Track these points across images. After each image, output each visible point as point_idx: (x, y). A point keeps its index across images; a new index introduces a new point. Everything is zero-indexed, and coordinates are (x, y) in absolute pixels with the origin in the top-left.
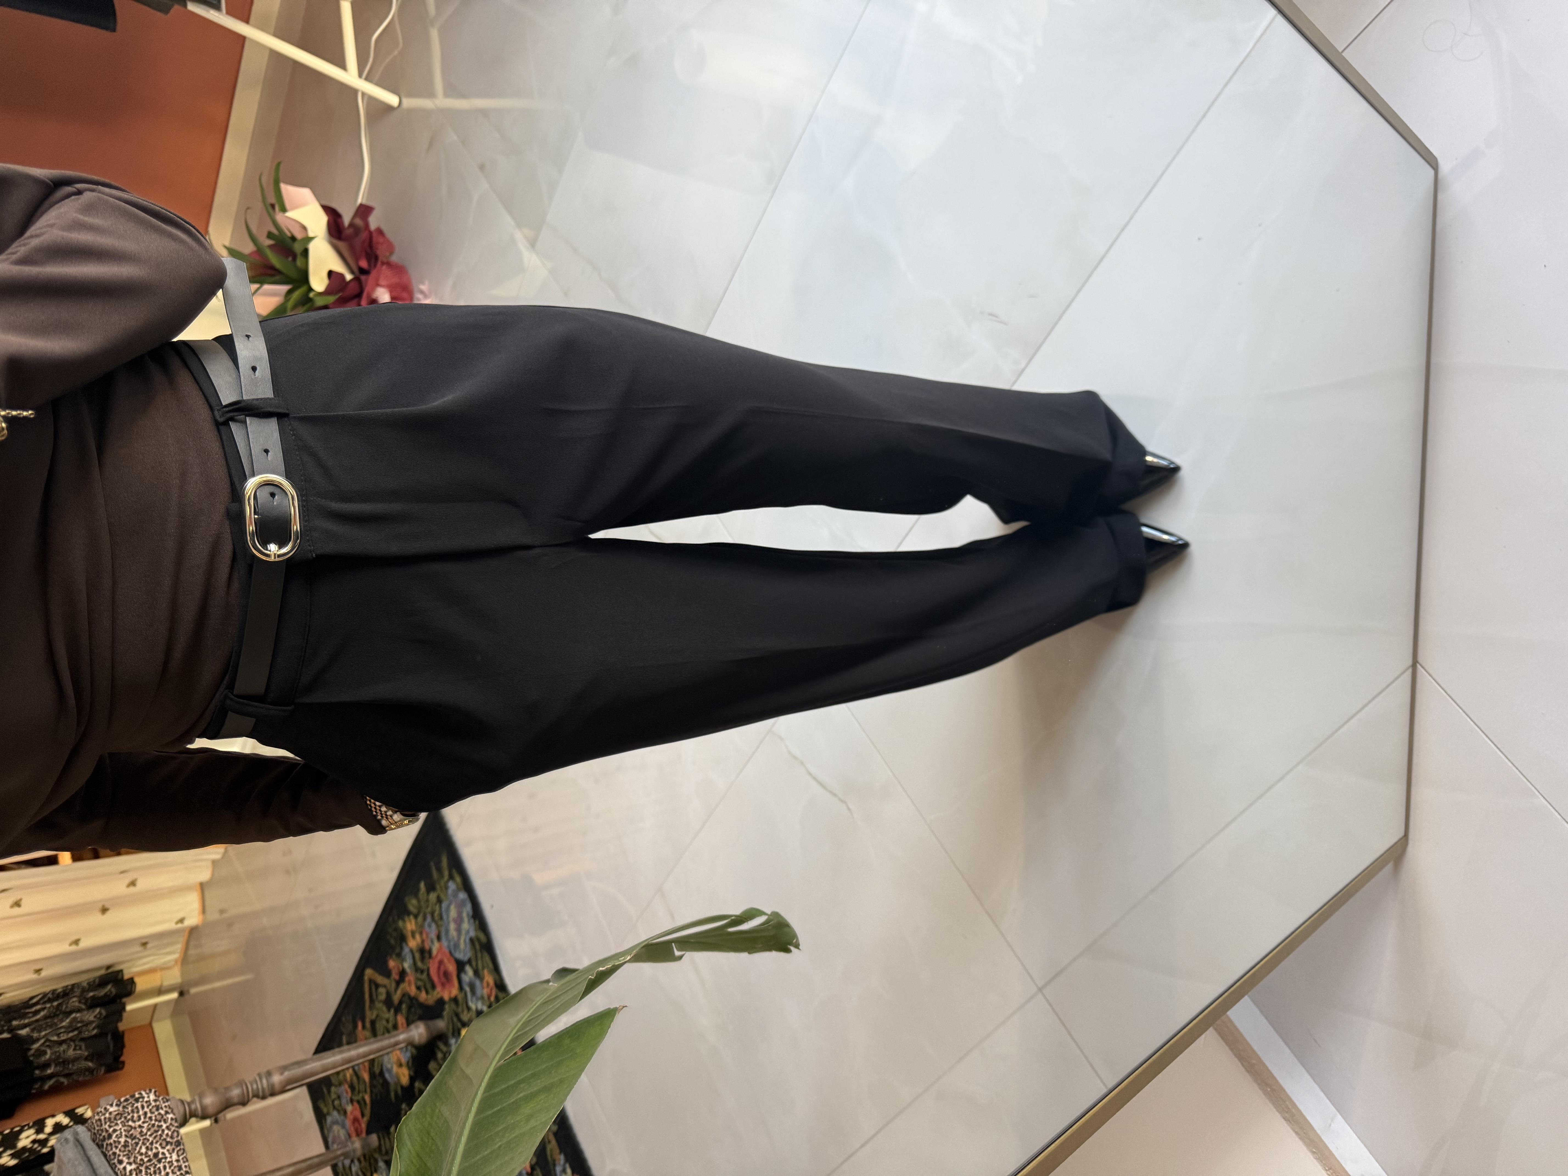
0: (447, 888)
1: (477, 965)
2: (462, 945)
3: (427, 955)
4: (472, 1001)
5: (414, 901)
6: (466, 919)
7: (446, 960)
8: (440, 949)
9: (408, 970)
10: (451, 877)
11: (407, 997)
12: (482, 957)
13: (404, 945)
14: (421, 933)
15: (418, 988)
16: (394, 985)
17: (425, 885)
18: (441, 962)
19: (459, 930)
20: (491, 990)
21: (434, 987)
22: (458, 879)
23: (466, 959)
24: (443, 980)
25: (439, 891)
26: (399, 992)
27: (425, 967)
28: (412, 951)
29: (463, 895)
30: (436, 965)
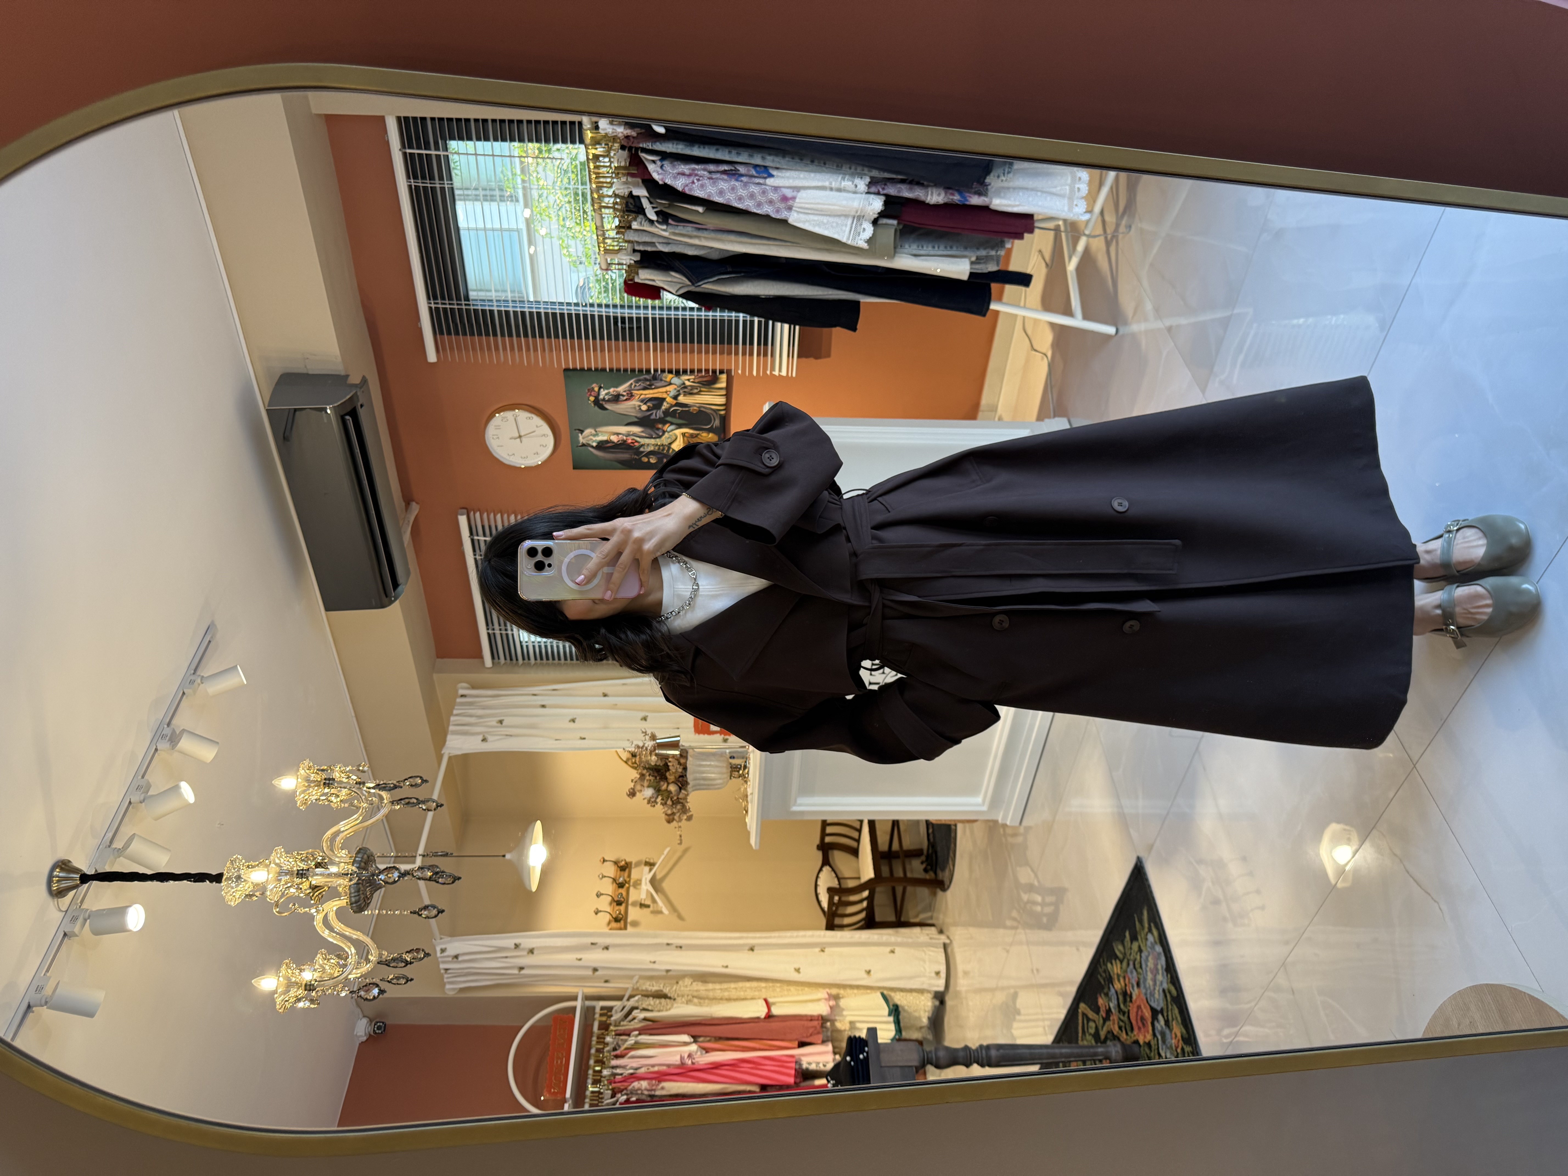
0: (1146, 939)
1: (1167, 1016)
2: (1156, 996)
3: (1128, 999)
4: (1162, 1049)
5: (1120, 948)
6: (1160, 972)
7: (1143, 1007)
8: (1139, 995)
9: (1113, 1010)
10: (1150, 931)
11: (1111, 1034)
12: (1172, 1009)
13: (1111, 986)
14: (1124, 978)
15: (1120, 1028)
16: (1101, 1021)
17: (1130, 934)
18: (1139, 1007)
19: (1154, 980)
20: (1179, 1041)
21: (1132, 1029)
22: (1155, 933)
23: (1159, 1009)
24: (1140, 1024)
25: (1140, 941)
26: (1105, 1029)
27: (1126, 1010)
28: (1116, 992)
29: (1159, 947)
30: (1135, 1010)
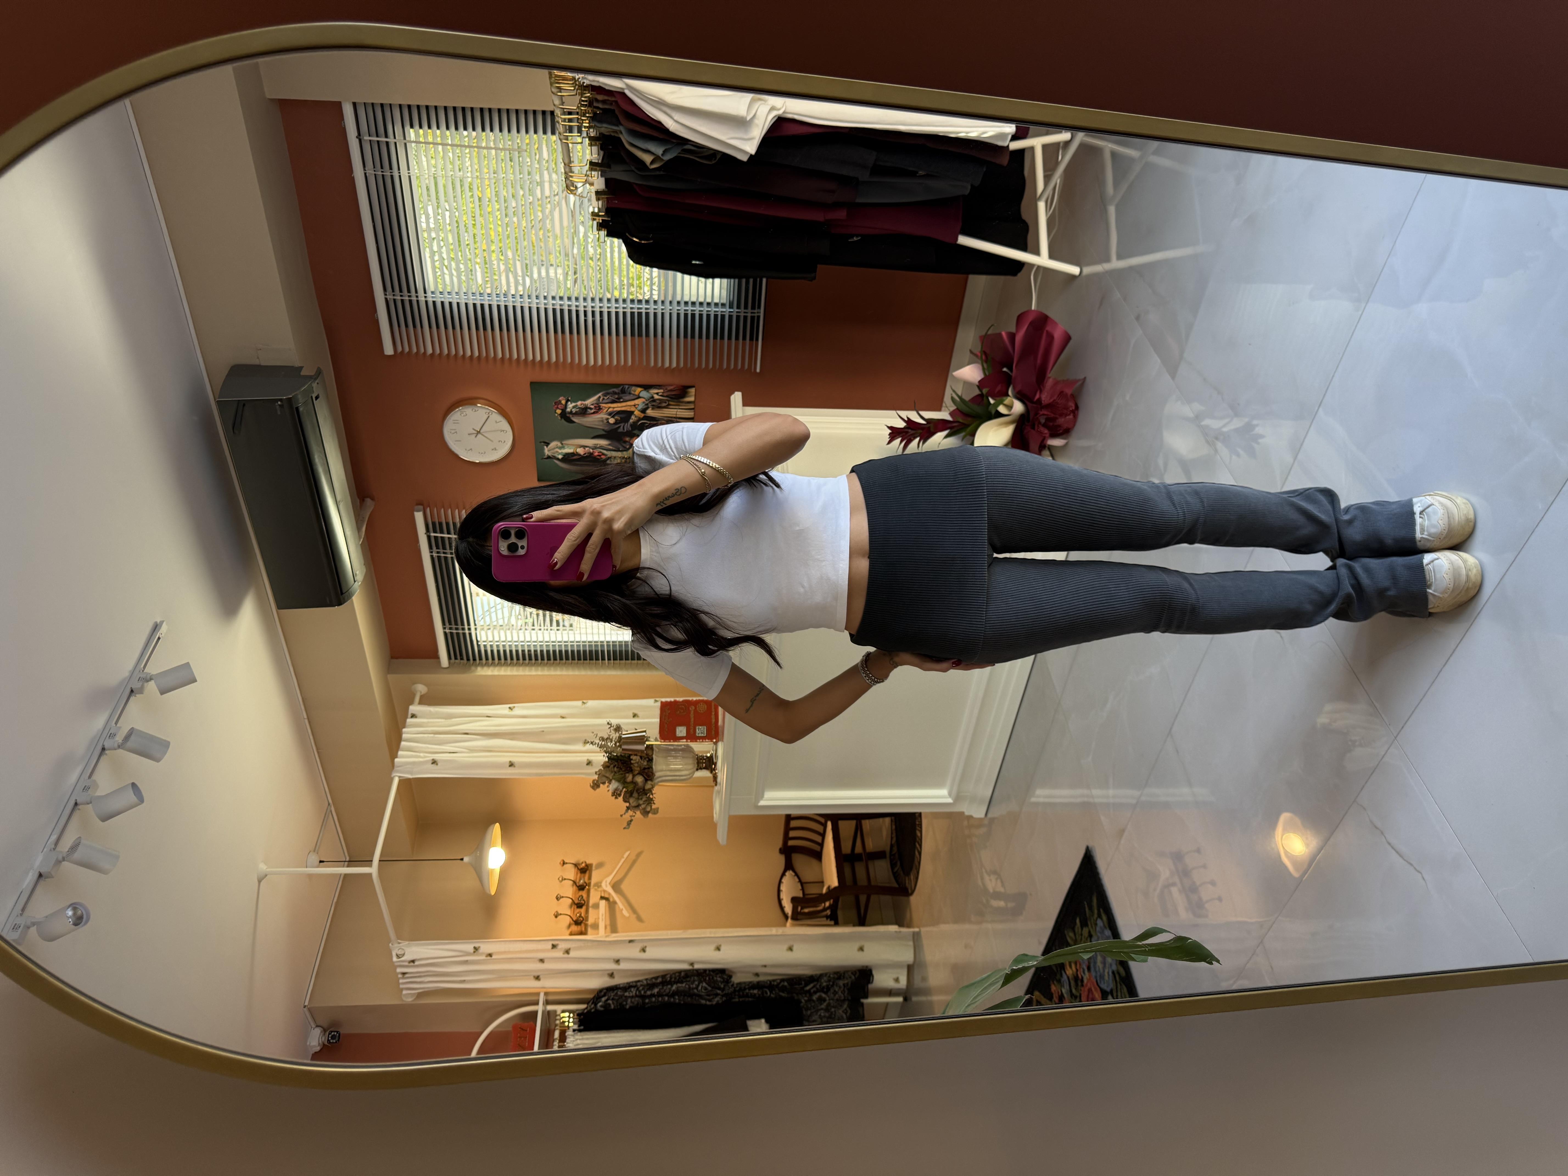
0: (1096, 924)
2: (1106, 977)
3: (1080, 984)
5: (1072, 934)
7: (1093, 989)
8: (1089, 980)
9: (1065, 995)
10: (1099, 916)
12: (1121, 989)
13: (1063, 972)
17: (1080, 921)
18: (1090, 990)
19: (1104, 963)
22: (1104, 918)
23: (1108, 990)
25: (1090, 926)
27: (1078, 994)
28: (1068, 978)
29: (1108, 933)
